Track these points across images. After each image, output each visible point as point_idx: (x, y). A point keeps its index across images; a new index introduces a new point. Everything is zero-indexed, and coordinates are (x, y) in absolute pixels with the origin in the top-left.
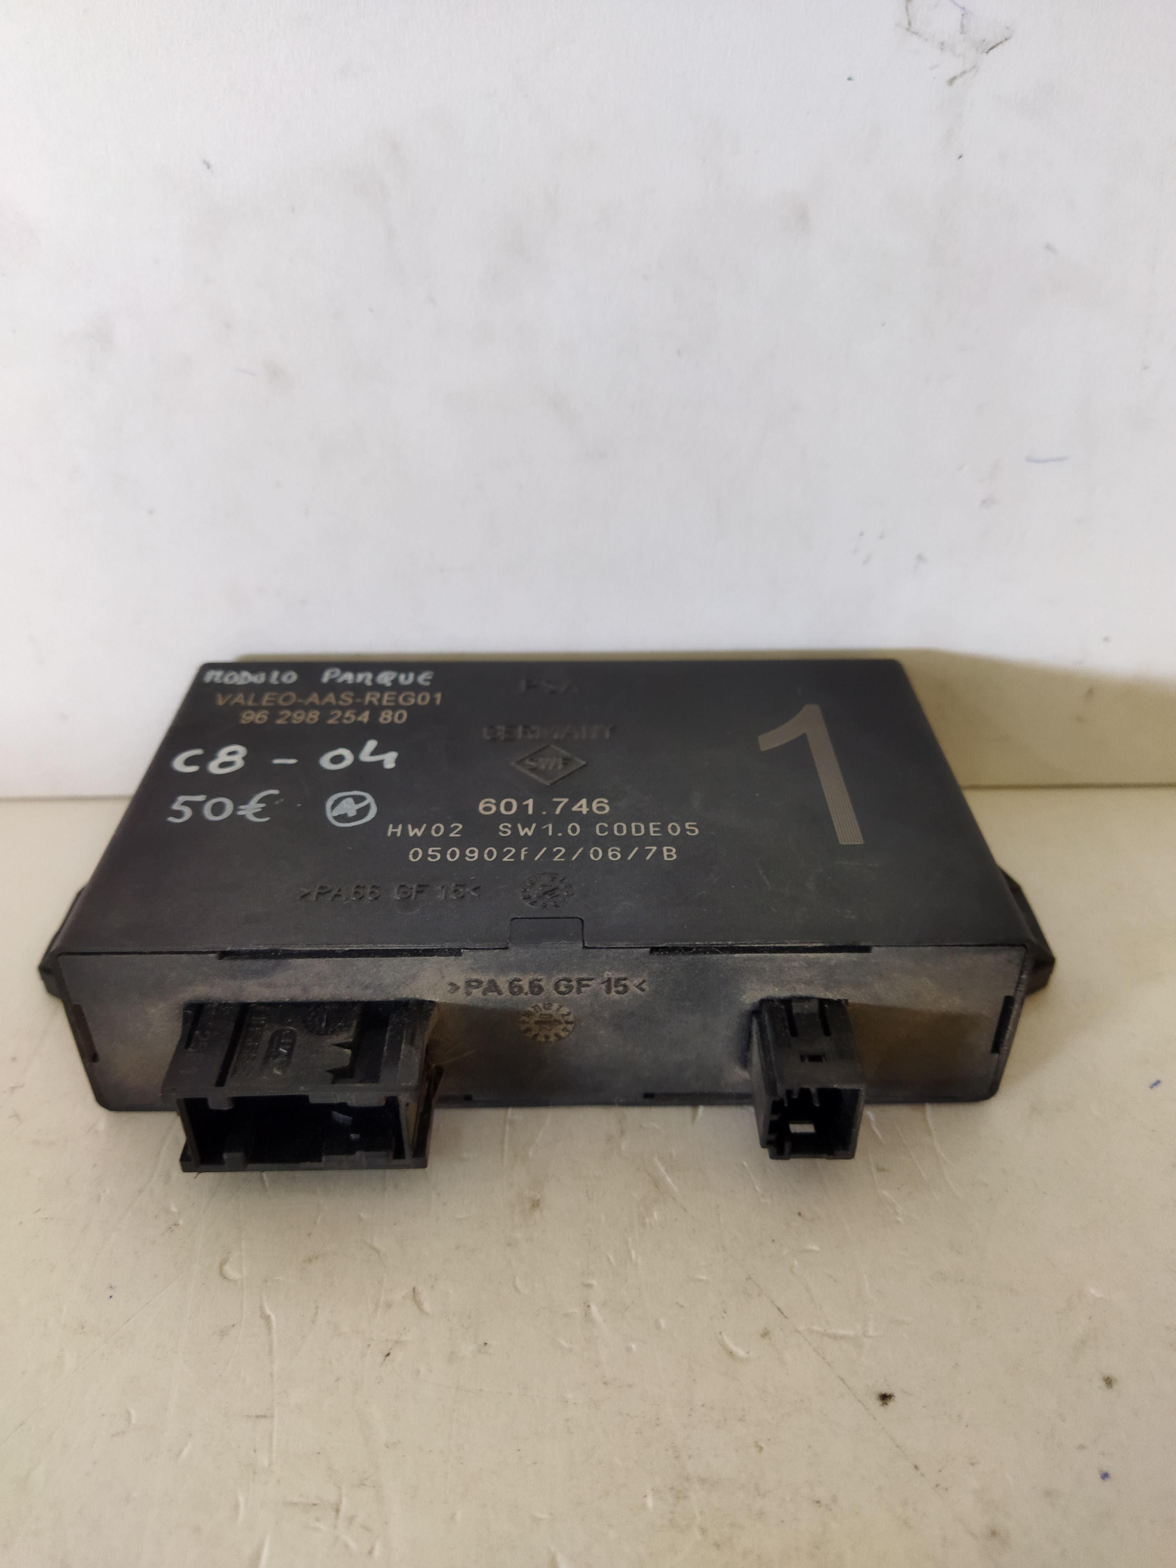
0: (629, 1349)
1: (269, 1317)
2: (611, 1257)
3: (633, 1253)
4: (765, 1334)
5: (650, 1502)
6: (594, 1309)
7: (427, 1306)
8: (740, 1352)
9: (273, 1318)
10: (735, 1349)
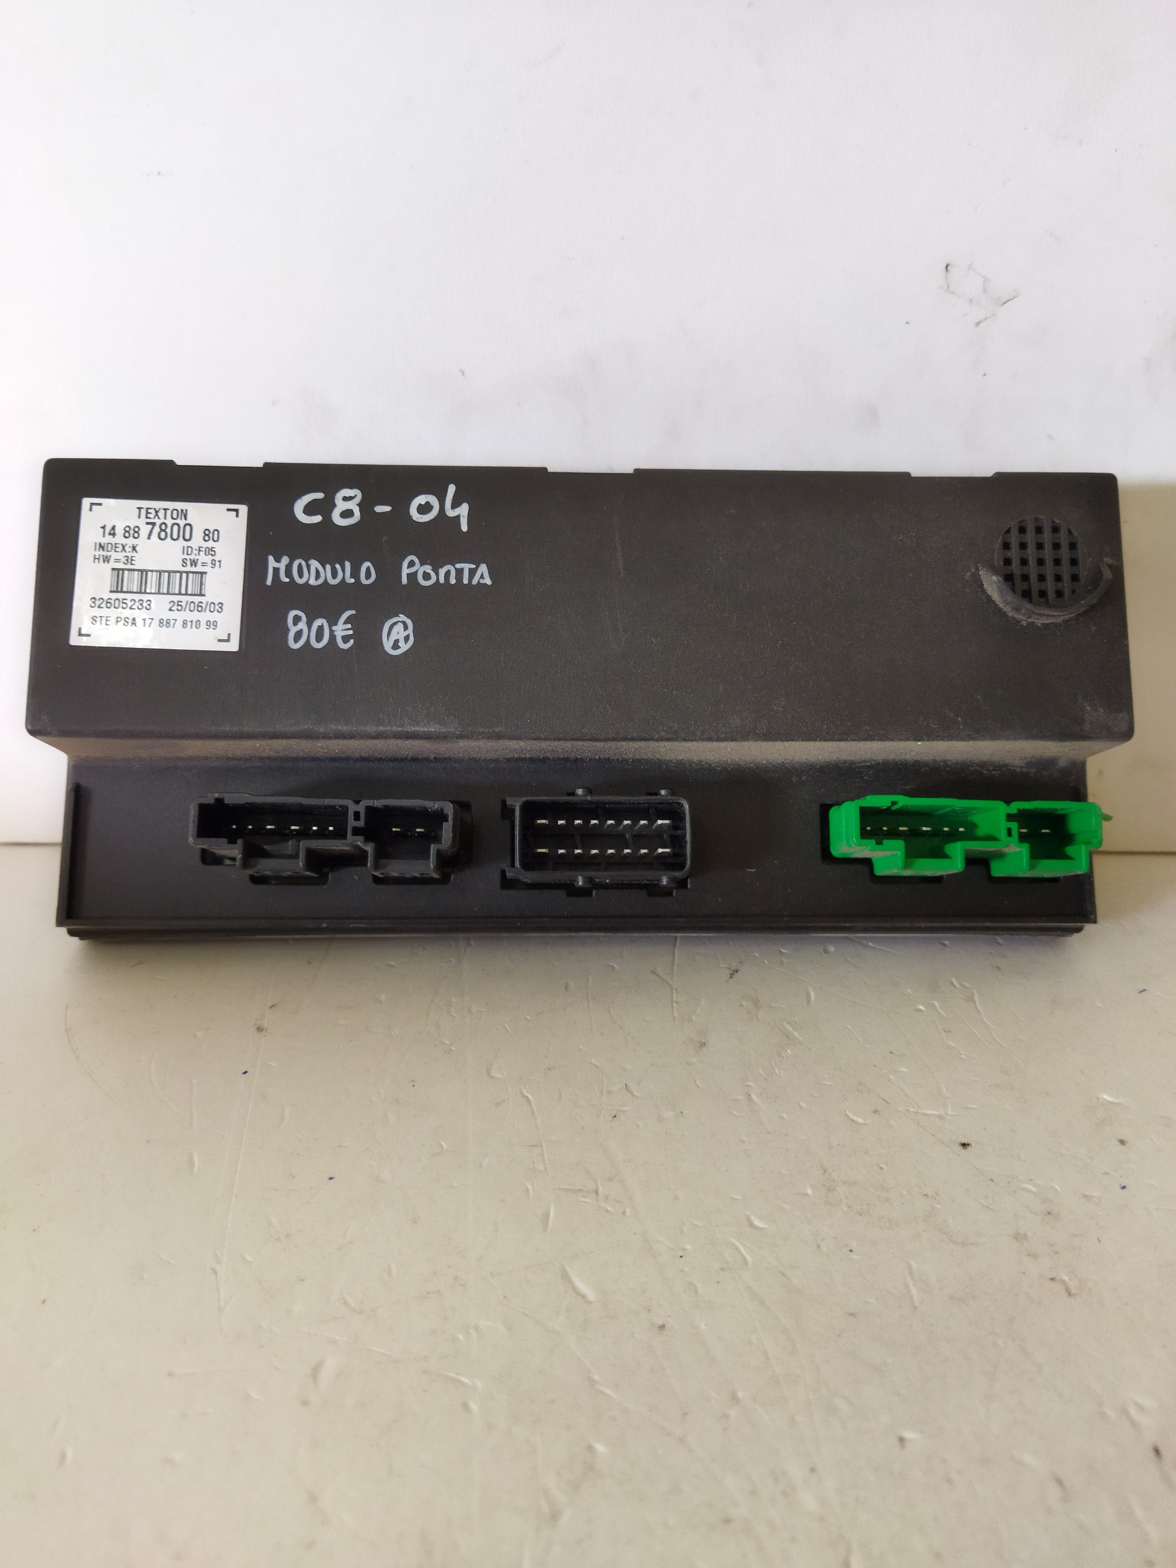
0: (782, 1118)
1: (528, 1097)
2: (762, 1072)
3: (776, 1070)
4: (876, 1112)
5: (809, 1191)
6: (753, 1096)
7: (636, 1093)
8: (860, 1120)
9: (530, 1097)
10: (855, 1118)
